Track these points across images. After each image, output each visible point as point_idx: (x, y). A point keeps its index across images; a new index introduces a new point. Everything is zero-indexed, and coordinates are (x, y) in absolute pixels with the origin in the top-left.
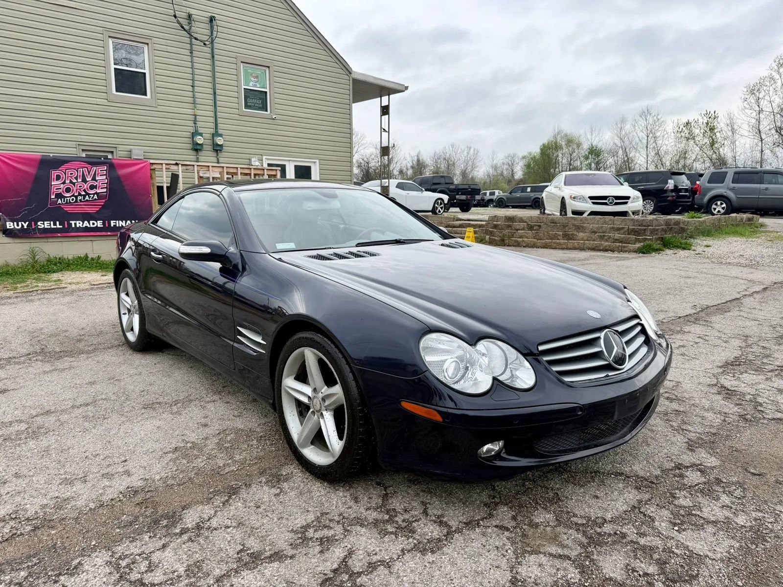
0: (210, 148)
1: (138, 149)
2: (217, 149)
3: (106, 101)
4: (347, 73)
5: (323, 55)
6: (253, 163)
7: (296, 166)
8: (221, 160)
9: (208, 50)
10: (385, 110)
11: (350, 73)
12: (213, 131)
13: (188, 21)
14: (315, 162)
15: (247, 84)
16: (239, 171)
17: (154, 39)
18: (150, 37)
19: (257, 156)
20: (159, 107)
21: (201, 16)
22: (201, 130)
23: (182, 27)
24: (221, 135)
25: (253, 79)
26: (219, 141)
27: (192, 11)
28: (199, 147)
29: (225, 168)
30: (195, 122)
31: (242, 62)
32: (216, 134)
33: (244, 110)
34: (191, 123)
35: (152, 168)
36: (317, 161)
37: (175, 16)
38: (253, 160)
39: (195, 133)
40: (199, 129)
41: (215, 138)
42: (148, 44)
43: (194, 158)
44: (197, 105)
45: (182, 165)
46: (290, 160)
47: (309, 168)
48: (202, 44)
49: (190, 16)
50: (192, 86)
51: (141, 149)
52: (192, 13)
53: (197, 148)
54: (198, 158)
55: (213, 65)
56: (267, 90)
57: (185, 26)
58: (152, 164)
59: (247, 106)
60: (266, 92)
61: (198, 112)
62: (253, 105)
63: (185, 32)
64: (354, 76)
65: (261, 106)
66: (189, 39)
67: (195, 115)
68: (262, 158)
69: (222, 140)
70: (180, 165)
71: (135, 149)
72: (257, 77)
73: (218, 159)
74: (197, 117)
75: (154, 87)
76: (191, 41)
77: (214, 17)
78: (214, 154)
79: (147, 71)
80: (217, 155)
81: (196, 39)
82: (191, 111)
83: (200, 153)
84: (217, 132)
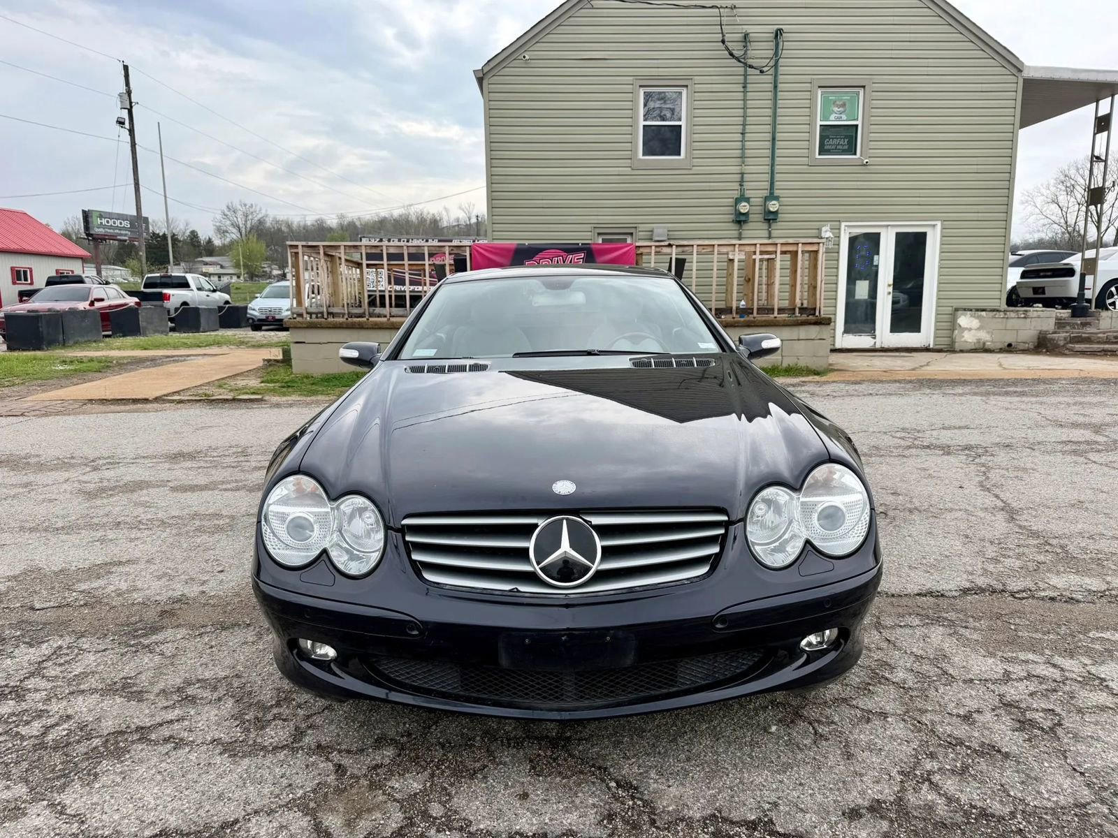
0: (760, 217)
1: (661, 228)
2: (770, 218)
3: (629, 169)
4: (1014, 71)
5: (970, 50)
6: (823, 235)
7: (898, 234)
8: (774, 233)
9: (770, 78)
10: (1103, 124)
11: (1020, 71)
12: (766, 193)
13: (744, 44)
14: (934, 226)
15: (825, 118)
16: (800, 248)
17: (696, 77)
18: (689, 77)
19: (829, 224)
20: (694, 168)
21: (761, 31)
22: (748, 194)
23: (731, 54)
24: (777, 198)
25: (836, 109)
26: (773, 206)
27: (749, 29)
28: (743, 218)
29: (758, 246)
30: (741, 183)
31: (819, 87)
32: (772, 196)
33: (817, 156)
34: (736, 186)
35: (639, 252)
36: (939, 223)
37: (723, 42)
38: (824, 229)
39: (742, 198)
40: (747, 192)
41: (767, 203)
42: (687, 86)
43: (735, 233)
44: (746, 159)
45: (677, 246)
46: (888, 226)
47: (924, 234)
48: (758, 72)
49: (746, 38)
50: (742, 134)
51: (664, 228)
52: (748, 31)
53: (740, 220)
54: (740, 234)
55: (775, 99)
56: (859, 123)
57: (734, 52)
58: (639, 247)
59: (822, 151)
60: (856, 126)
61: (747, 169)
62: (833, 147)
63: (734, 60)
64: (1026, 74)
65: (846, 147)
66: (743, 69)
67: (742, 174)
68: (840, 225)
69: (777, 205)
70: (674, 247)
71: (657, 228)
72: (844, 105)
73: (770, 233)
74: (745, 175)
75: (691, 142)
76: (746, 71)
77: (780, 30)
78: (765, 226)
79: (683, 123)
80: (770, 227)
81: (751, 67)
82: (737, 169)
83: (745, 226)
84: (772, 193)
